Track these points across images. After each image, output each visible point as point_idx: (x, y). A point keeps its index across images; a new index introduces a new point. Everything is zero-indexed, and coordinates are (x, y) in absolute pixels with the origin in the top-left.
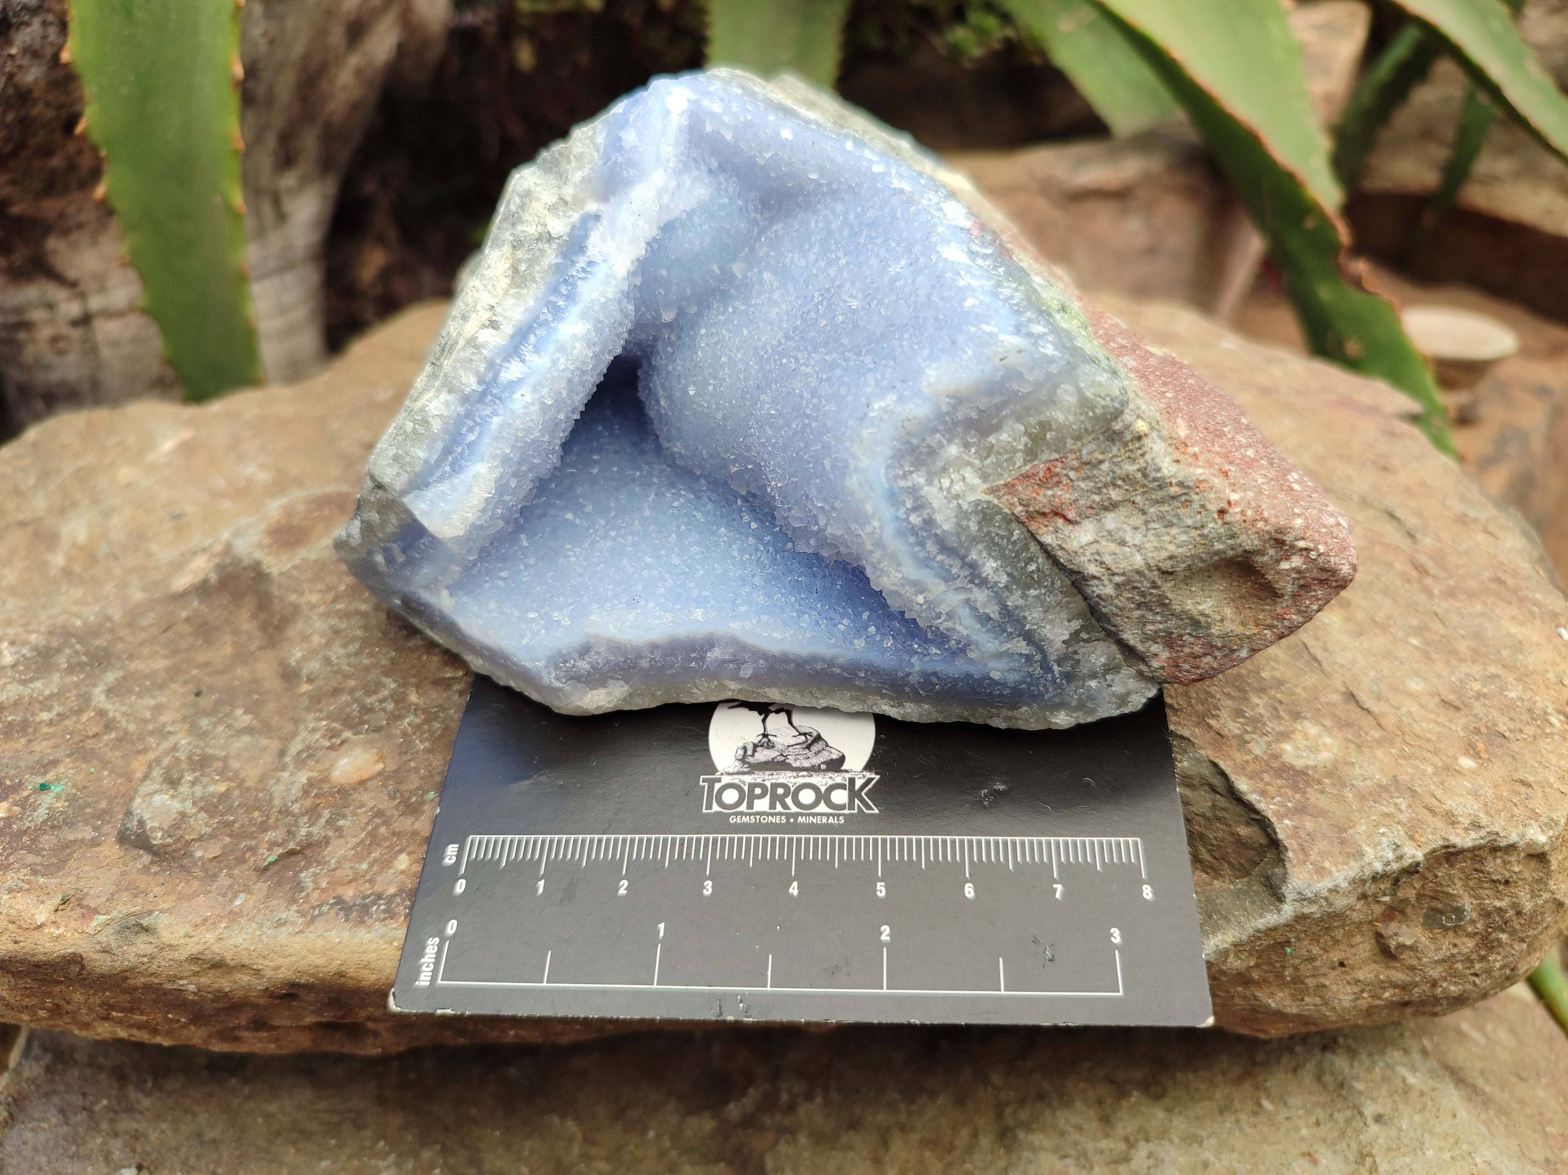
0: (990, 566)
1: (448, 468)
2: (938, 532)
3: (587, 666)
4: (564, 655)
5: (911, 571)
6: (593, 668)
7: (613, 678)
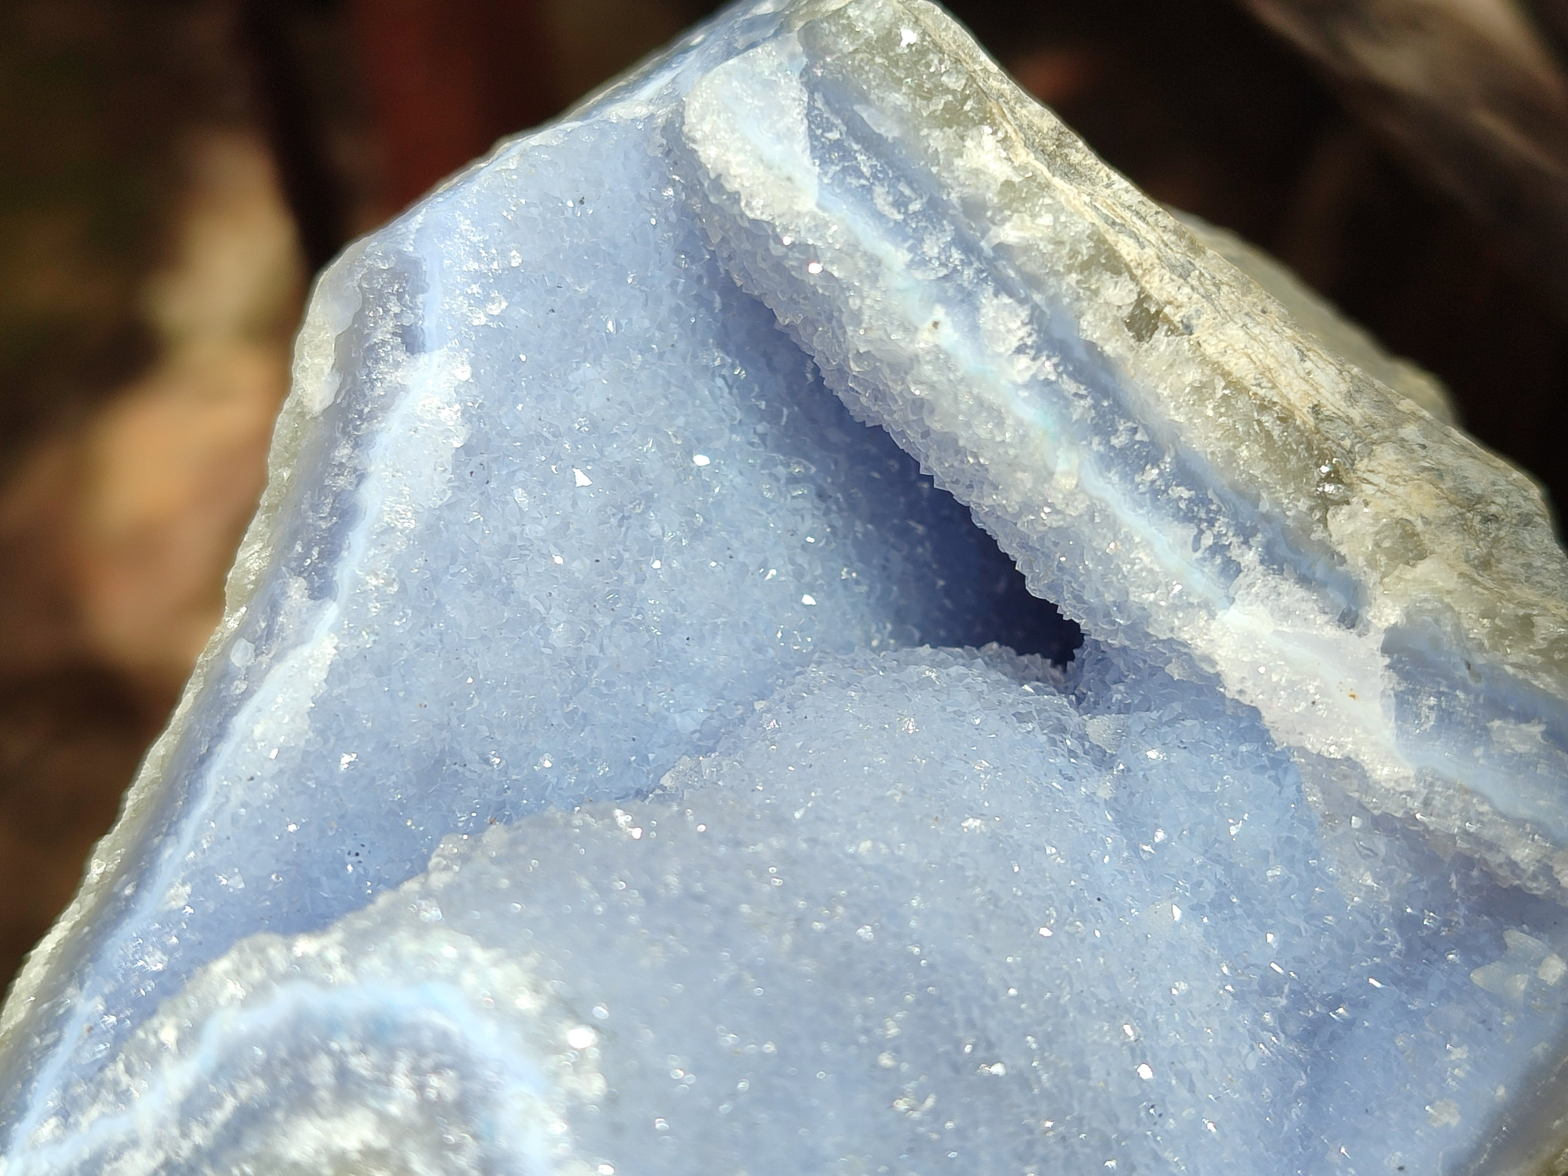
1: (834, 135)
2: (279, 1115)
3: (378, 337)
4: (413, 297)
6: (372, 348)
7: (342, 386)
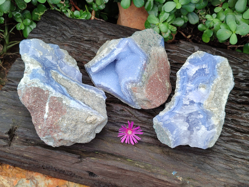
0: (130, 93)
1: (95, 67)
2: (127, 89)
5: (124, 91)
